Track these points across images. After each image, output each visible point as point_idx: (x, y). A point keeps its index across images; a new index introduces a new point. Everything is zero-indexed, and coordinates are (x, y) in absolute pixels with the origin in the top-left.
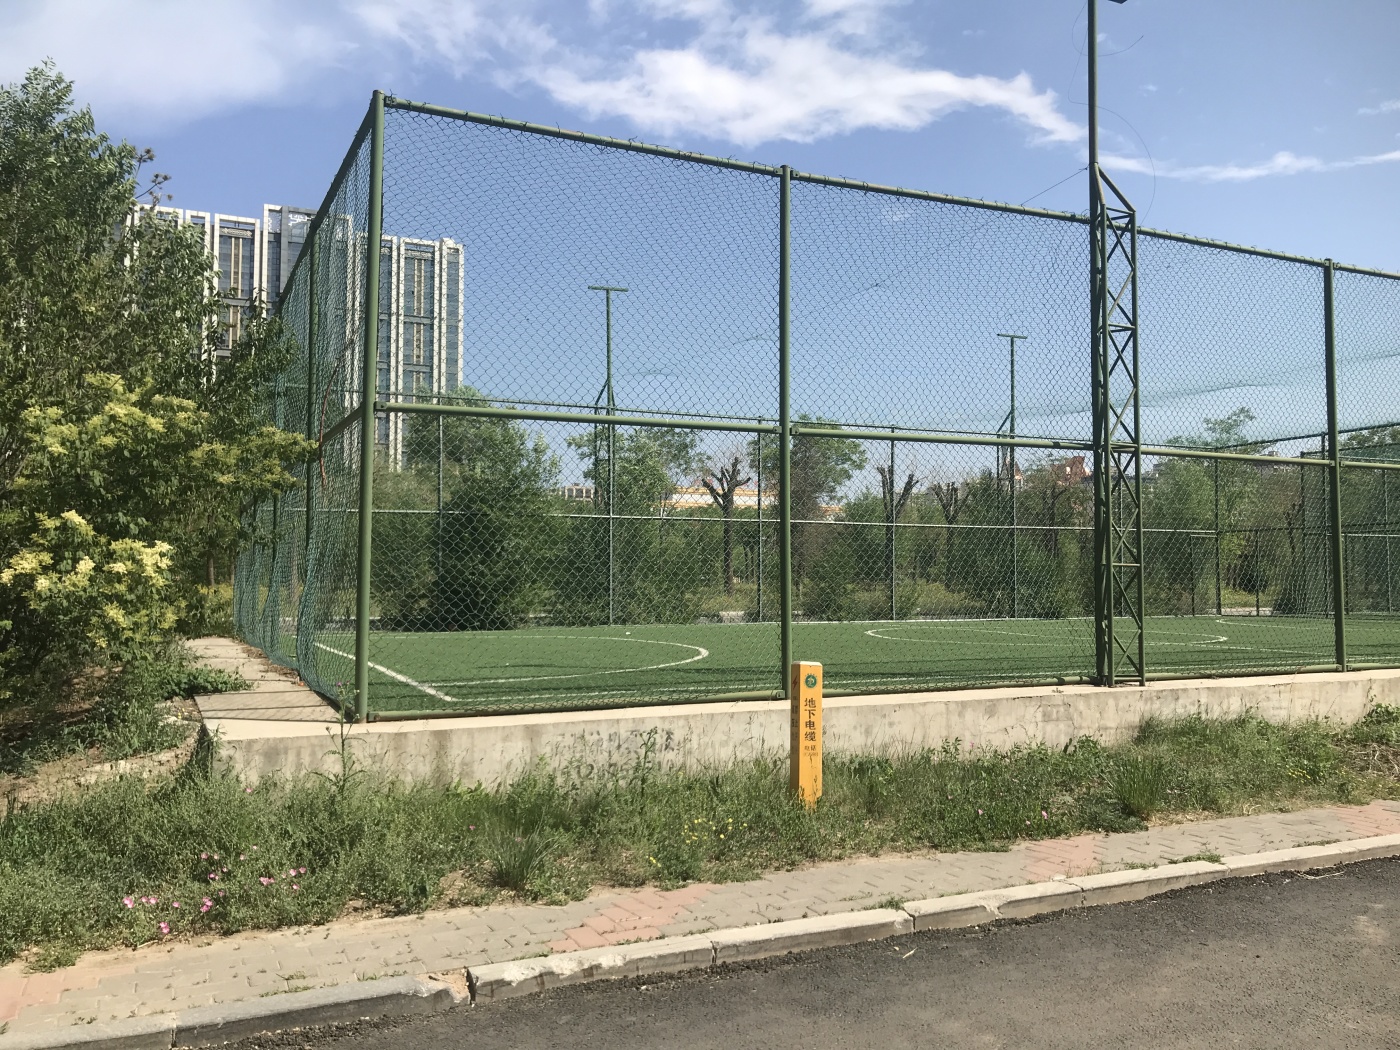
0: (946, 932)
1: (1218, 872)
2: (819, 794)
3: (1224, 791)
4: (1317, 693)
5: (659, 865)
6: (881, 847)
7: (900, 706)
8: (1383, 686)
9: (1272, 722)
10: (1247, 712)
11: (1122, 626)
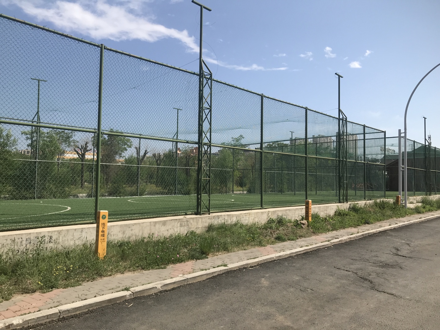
0: (144, 297)
1: (226, 269)
2: (105, 254)
3: (230, 245)
4: (256, 215)
5: (42, 284)
6: (125, 270)
7: (135, 224)
8: (272, 213)
9: (244, 224)
10: (237, 221)
11: (204, 197)
